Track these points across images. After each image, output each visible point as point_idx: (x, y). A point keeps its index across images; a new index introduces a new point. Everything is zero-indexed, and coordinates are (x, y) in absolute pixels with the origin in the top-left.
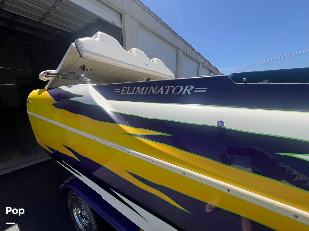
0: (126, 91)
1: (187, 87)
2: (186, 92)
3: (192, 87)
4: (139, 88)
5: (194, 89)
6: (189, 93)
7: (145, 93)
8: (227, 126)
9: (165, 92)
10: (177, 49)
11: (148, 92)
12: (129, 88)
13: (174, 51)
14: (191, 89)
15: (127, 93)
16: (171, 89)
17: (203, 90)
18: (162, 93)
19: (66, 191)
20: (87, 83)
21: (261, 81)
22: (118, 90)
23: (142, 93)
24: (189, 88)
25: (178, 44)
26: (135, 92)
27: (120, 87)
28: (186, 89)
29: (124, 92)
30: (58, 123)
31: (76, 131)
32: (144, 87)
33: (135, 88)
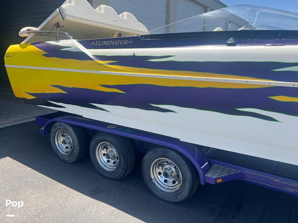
0: (98, 44)
1: (126, 41)
2: (126, 43)
3: (128, 41)
4: (105, 42)
5: (128, 42)
6: (127, 44)
7: (108, 44)
8: (136, 55)
9: (117, 43)
11: (109, 44)
12: (100, 42)
14: (127, 42)
15: (99, 45)
16: (120, 42)
17: (131, 42)
18: (116, 44)
19: (46, 132)
20: (71, 39)
21: (148, 38)
22: (93, 43)
23: (107, 44)
24: (127, 41)
26: (103, 44)
27: (95, 41)
28: (126, 42)
29: (97, 44)
30: (48, 68)
31: (66, 70)
32: (108, 41)
33: (103, 42)
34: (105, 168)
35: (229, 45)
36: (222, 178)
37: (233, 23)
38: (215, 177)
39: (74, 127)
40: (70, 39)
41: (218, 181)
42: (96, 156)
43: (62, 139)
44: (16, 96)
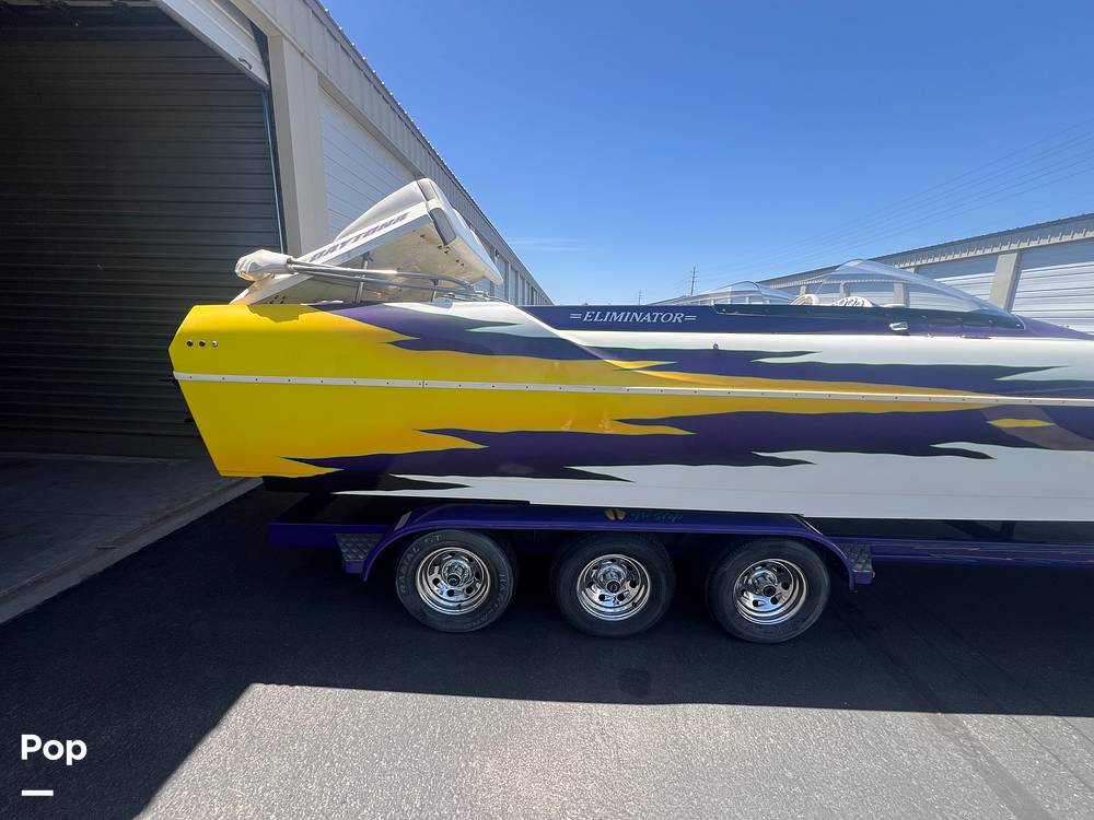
0: (593, 317)
1: (676, 314)
2: (676, 320)
3: (682, 315)
5: (684, 317)
6: (680, 321)
7: (626, 320)
9: (652, 319)
11: (629, 319)
12: (598, 313)
16: (660, 316)
18: (649, 320)
22: (576, 316)
23: (620, 320)
24: (679, 316)
29: (589, 318)
30: (421, 382)
31: (499, 386)
32: (623, 314)
33: (608, 313)
39: (502, 536)
42: (576, 594)
44: (222, 474)
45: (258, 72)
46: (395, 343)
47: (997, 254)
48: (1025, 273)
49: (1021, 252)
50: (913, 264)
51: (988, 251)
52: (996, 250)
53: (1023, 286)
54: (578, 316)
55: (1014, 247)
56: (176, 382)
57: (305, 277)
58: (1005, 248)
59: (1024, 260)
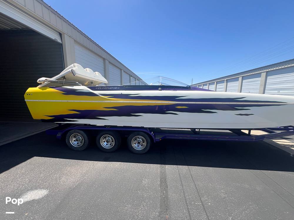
10: (104, 59)
13: (101, 60)
25: (104, 56)
29: (99, 88)
33: (103, 88)
34: (106, 148)
35: (160, 90)
36: (161, 138)
37: (133, 77)
38: (159, 139)
39: (85, 131)
40: (80, 86)
41: (160, 140)
42: (100, 143)
43: (74, 139)
44: (34, 119)
45: (59, 41)
46: (63, 94)
47: (261, 73)
48: (268, 78)
49: (267, 72)
50: (241, 76)
51: (259, 72)
52: (261, 72)
53: (268, 81)
54: (97, 88)
55: (265, 71)
56: (25, 102)
57: (49, 82)
58: (263, 71)
59: (268, 74)
